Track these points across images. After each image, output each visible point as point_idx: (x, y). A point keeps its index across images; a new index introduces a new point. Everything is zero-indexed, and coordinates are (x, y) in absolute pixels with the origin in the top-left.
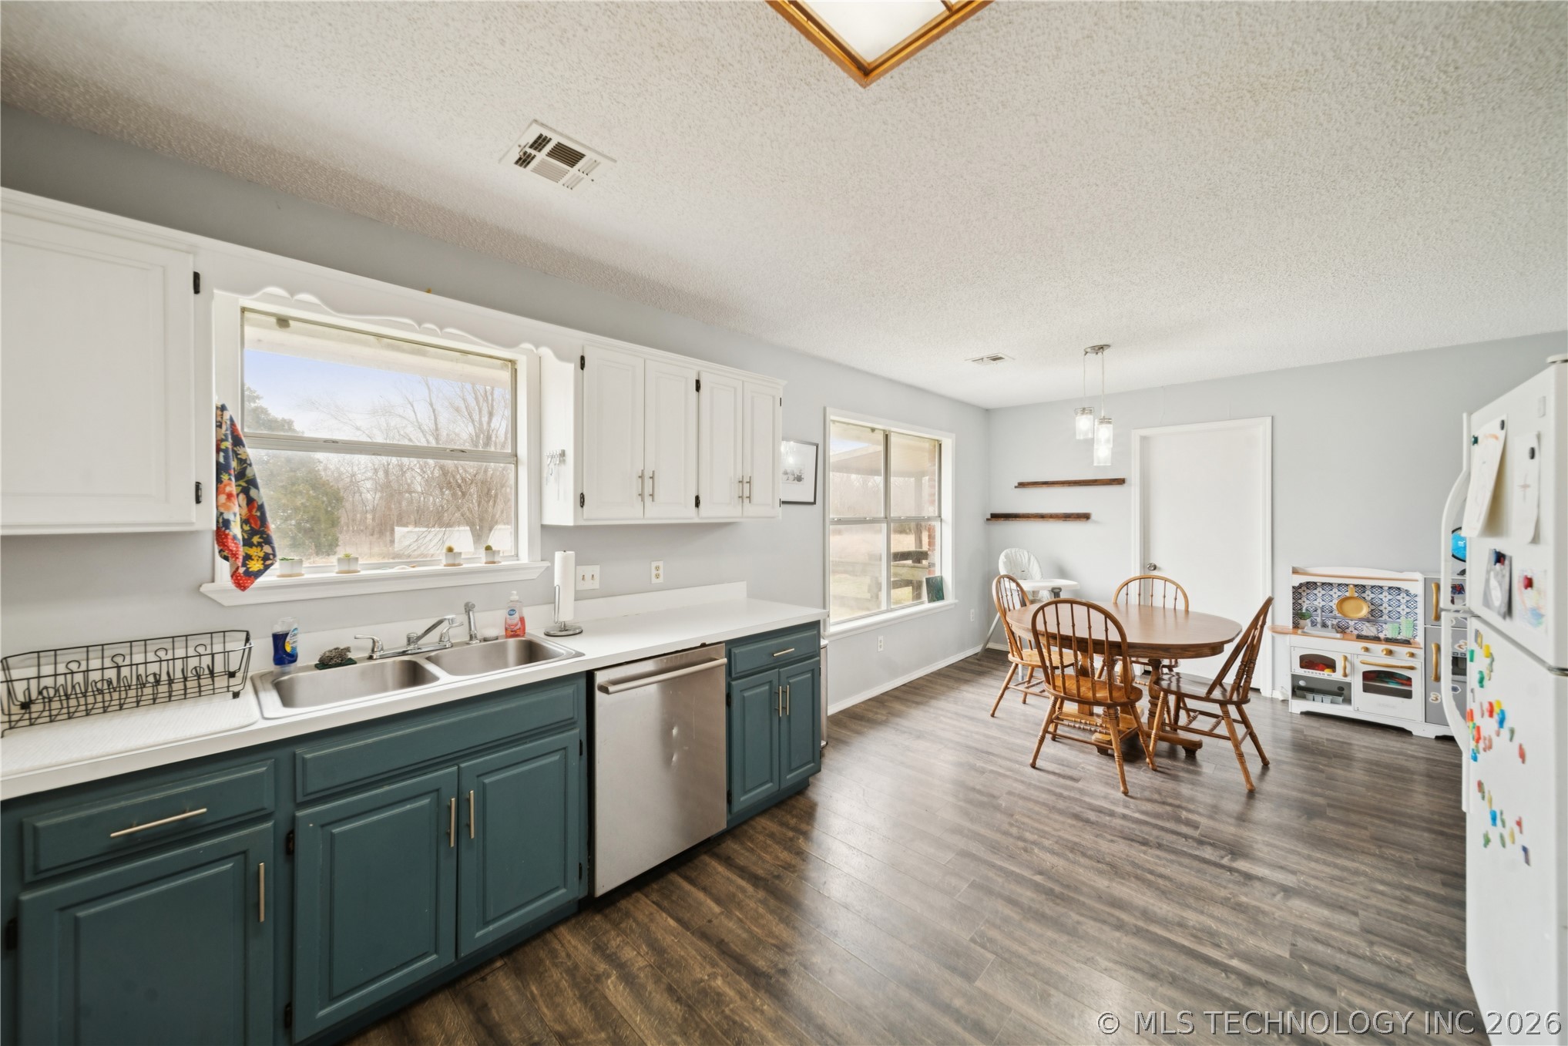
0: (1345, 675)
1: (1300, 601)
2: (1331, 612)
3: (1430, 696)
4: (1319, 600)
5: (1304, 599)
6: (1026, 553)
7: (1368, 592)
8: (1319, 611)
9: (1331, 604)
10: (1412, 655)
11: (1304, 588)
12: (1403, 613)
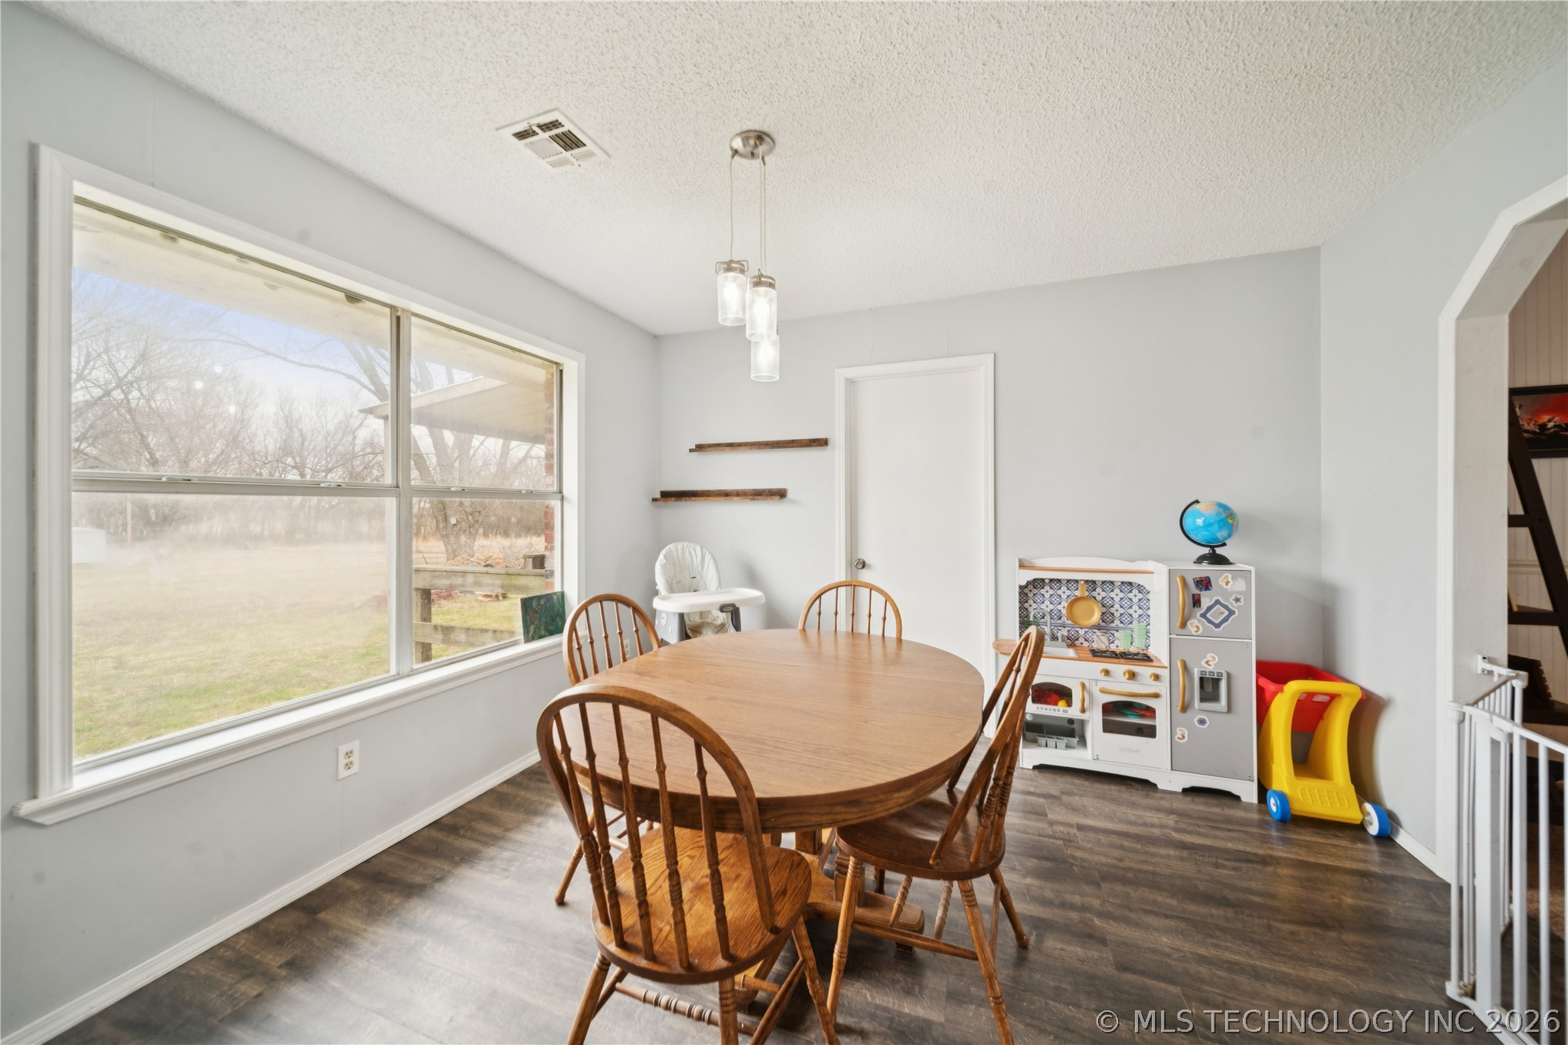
0: (1083, 711)
1: (1026, 605)
2: (1060, 618)
3: (1176, 733)
4: (1047, 602)
5: (1031, 602)
6: (698, 549)
7: (1099, 590)
8: (1047, 618)
9: (1060, 607)
10: (1157, 677)
11: (1031, 587)
12: (1135, 616)
